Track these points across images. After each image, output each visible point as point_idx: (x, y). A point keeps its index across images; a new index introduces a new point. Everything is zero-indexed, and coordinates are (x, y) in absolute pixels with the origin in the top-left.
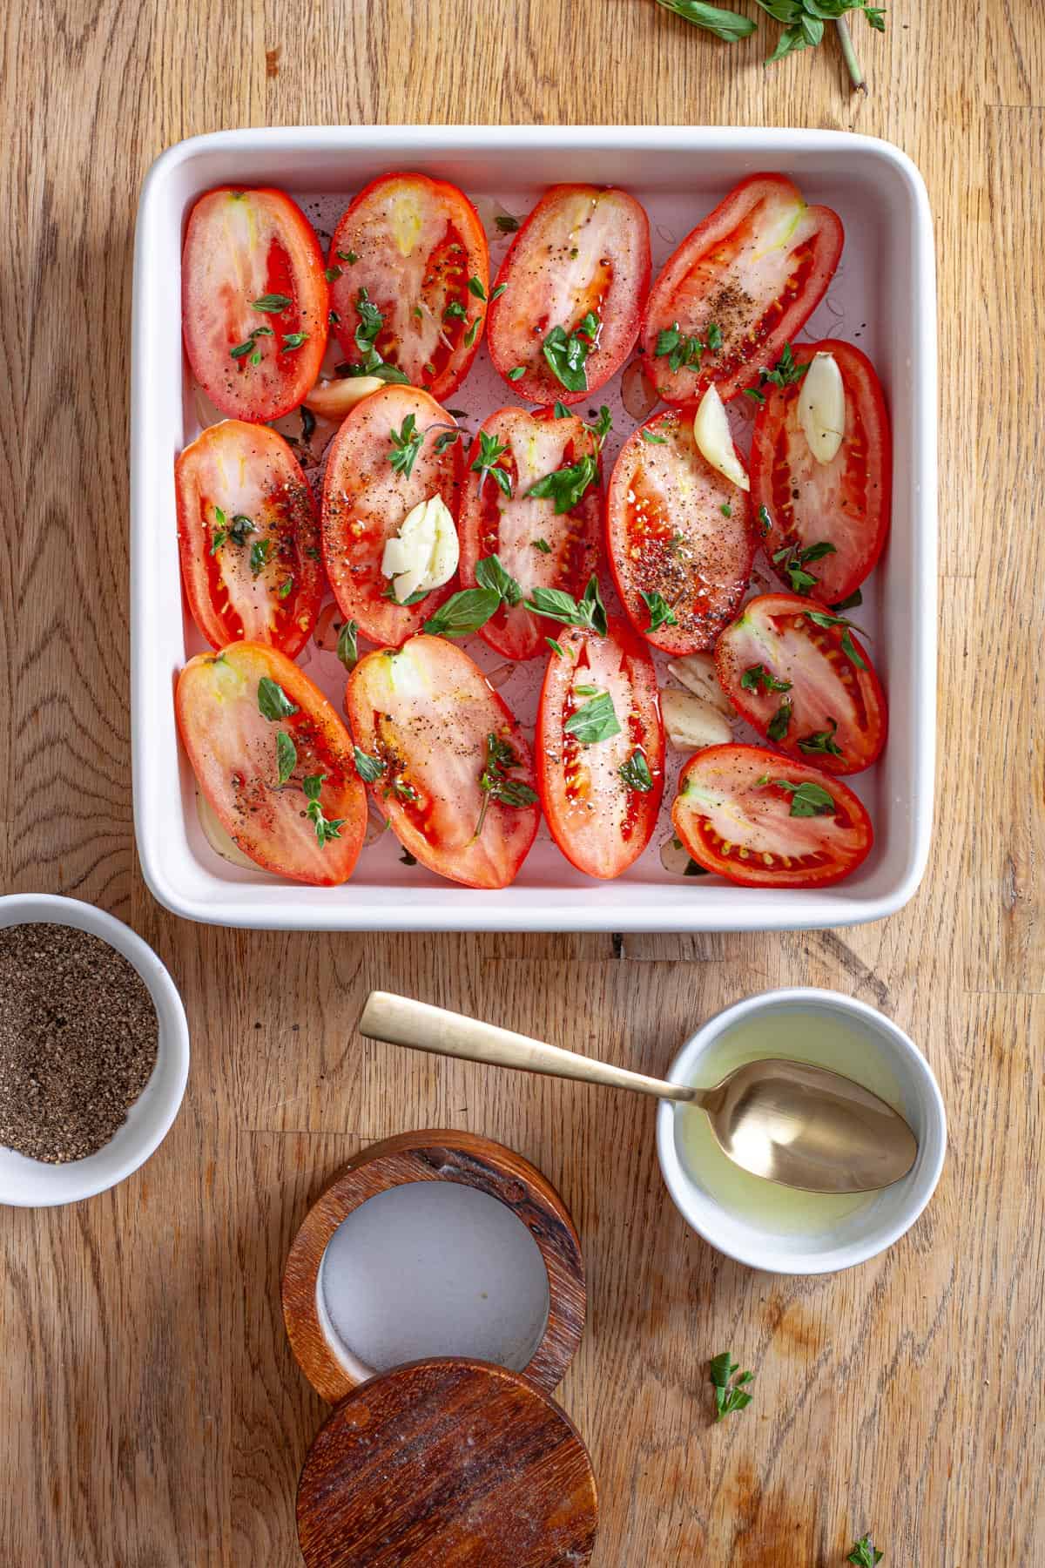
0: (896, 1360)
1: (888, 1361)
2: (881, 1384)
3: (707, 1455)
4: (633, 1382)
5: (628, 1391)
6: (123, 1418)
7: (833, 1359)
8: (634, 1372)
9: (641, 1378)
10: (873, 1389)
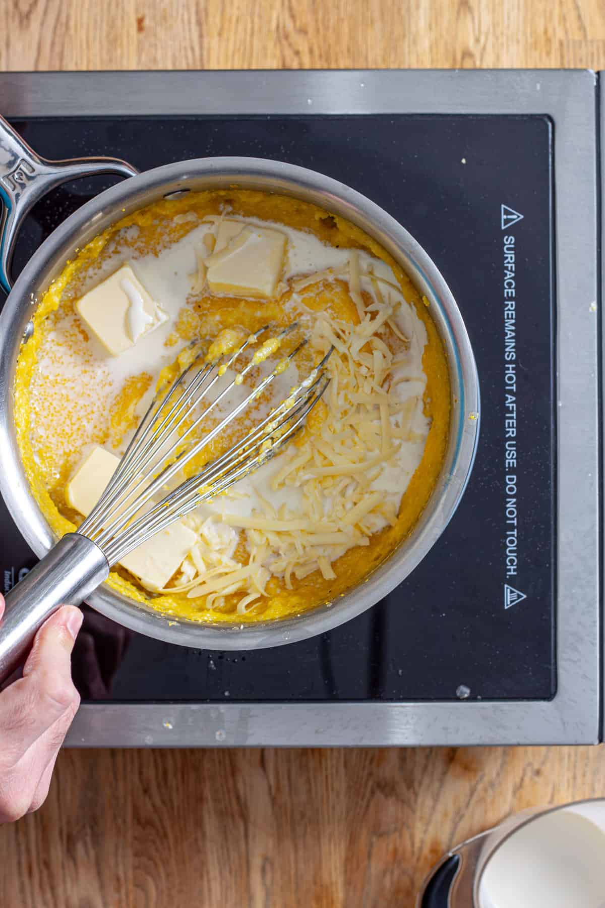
0: (522, 780)
1: (518, 780)
2: (514, 793)
3: (412, 837)
4: (368, 794)
5: (365, 800)
6: (69, 823)
7: (486, 779)
8: (369, 789)
9: (373, 793)
10: (509, 796)
